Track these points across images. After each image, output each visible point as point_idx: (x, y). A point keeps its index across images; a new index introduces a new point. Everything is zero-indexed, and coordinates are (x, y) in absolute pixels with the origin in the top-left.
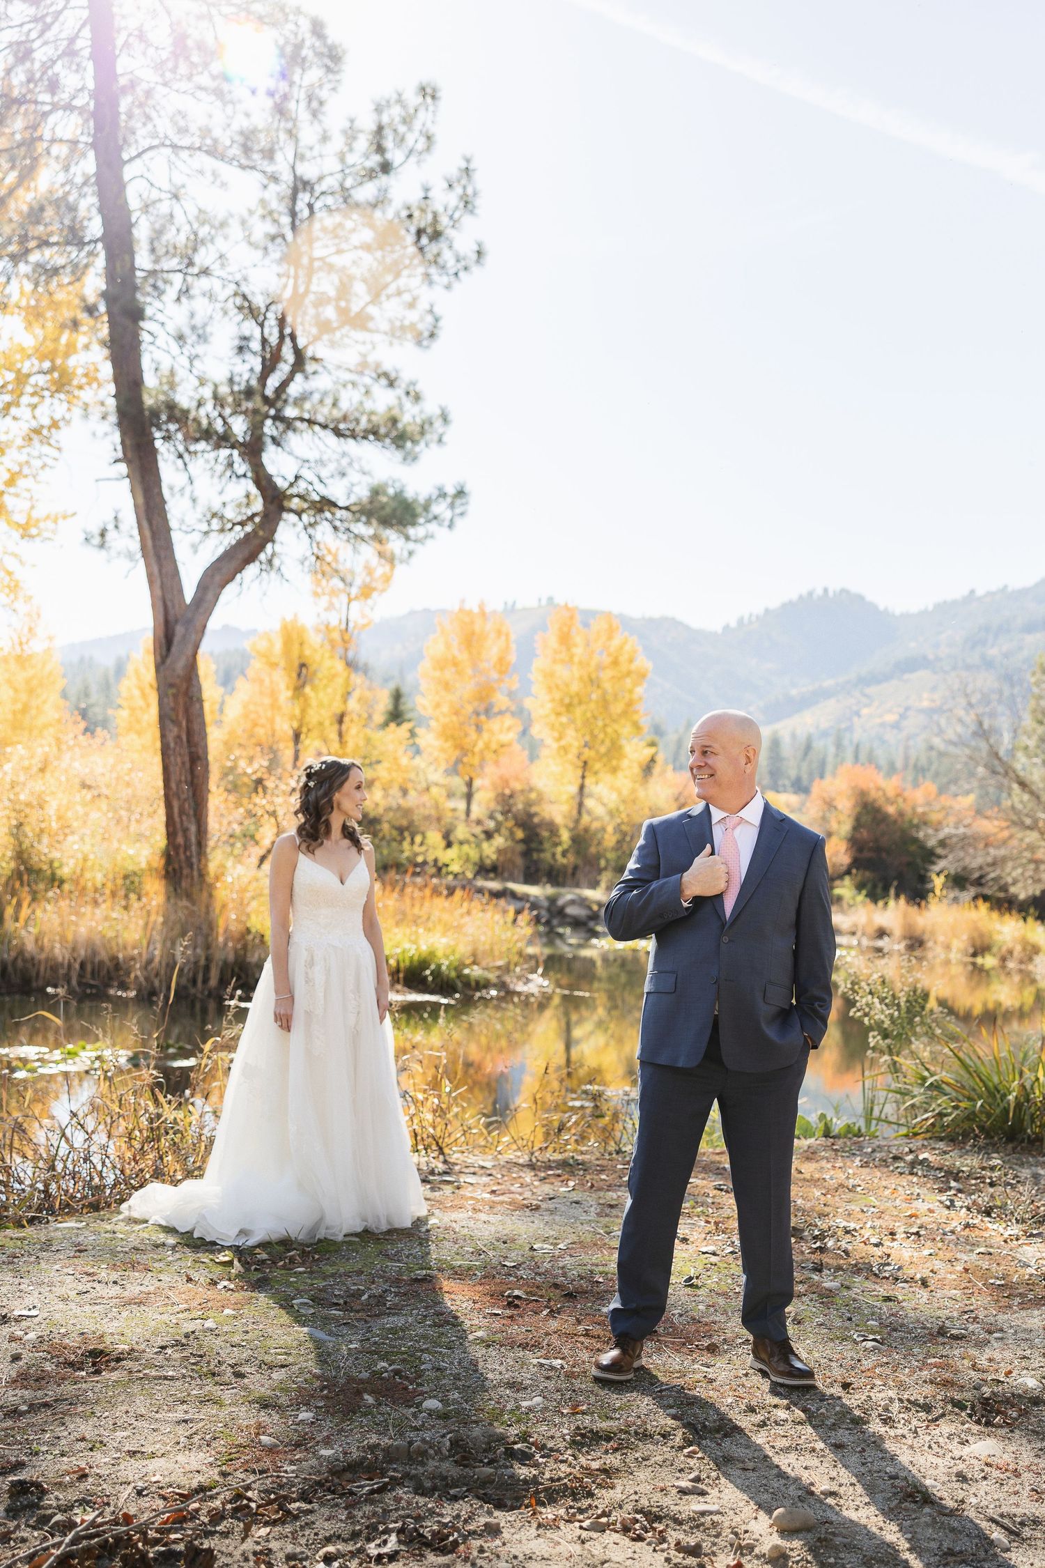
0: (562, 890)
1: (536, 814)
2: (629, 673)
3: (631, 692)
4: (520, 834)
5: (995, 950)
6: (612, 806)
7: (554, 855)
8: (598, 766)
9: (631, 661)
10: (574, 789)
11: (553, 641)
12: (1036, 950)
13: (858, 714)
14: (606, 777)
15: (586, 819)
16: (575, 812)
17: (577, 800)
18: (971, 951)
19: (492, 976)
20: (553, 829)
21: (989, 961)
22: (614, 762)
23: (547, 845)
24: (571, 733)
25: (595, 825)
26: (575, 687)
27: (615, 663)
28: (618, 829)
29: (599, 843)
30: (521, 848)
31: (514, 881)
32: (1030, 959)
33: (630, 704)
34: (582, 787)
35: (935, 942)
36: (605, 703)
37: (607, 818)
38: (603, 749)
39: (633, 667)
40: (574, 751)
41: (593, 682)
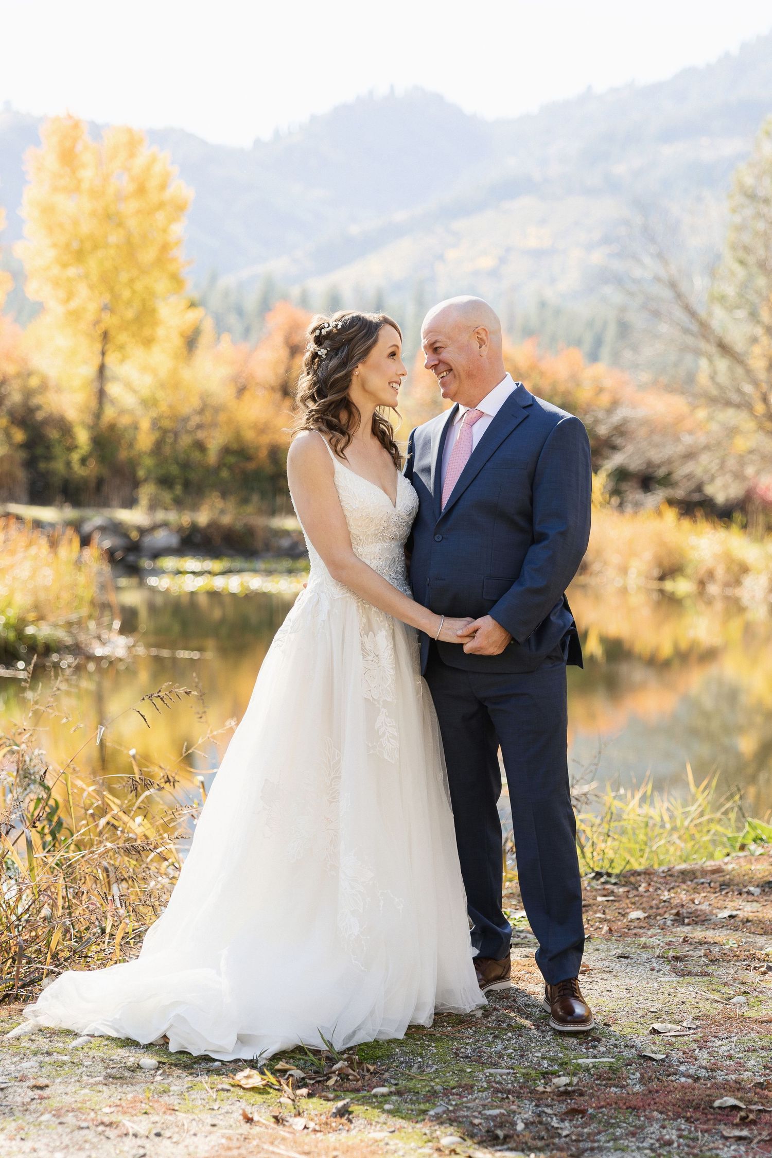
0: (88, 512)
1: (39, 408)
2: (161, 205)
3: (165, 231)
4: (19, 436)
5: (689, 571)
6: (145, 392)
7: (68, 464)
8: (122, 337)
9: (163, 187)
10: (89, 371)
11: (52, 162)
12: (744, 569)
13: (441, 258)
14: (137, 353)
15: (110, 413)
16: (94, 404)
17: (96, 386)
18: (656, 573)
19: (61, 635)
20: (65, 428)
21: (682, 586)
22: (147, 332)
23: (58, 450)
24: (83, 291)
25: (125, 421)
26: (87, 227)
27: (141, 190)
28: (155, 423)
29: (131, 445)
30: (21, 455)
31: (17, 501)
32: (738, 582)
33: (165, 248)
34: (102, 369)
35: (605, 563)
36: (130, 249)
37: (139, 411)
38: (130, 314)
39: (169, 194)
40: (90, 316)
41: (111, 218)
